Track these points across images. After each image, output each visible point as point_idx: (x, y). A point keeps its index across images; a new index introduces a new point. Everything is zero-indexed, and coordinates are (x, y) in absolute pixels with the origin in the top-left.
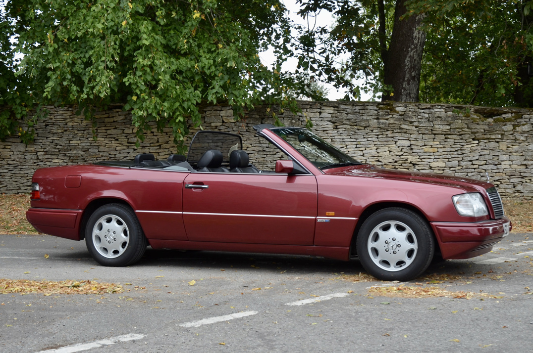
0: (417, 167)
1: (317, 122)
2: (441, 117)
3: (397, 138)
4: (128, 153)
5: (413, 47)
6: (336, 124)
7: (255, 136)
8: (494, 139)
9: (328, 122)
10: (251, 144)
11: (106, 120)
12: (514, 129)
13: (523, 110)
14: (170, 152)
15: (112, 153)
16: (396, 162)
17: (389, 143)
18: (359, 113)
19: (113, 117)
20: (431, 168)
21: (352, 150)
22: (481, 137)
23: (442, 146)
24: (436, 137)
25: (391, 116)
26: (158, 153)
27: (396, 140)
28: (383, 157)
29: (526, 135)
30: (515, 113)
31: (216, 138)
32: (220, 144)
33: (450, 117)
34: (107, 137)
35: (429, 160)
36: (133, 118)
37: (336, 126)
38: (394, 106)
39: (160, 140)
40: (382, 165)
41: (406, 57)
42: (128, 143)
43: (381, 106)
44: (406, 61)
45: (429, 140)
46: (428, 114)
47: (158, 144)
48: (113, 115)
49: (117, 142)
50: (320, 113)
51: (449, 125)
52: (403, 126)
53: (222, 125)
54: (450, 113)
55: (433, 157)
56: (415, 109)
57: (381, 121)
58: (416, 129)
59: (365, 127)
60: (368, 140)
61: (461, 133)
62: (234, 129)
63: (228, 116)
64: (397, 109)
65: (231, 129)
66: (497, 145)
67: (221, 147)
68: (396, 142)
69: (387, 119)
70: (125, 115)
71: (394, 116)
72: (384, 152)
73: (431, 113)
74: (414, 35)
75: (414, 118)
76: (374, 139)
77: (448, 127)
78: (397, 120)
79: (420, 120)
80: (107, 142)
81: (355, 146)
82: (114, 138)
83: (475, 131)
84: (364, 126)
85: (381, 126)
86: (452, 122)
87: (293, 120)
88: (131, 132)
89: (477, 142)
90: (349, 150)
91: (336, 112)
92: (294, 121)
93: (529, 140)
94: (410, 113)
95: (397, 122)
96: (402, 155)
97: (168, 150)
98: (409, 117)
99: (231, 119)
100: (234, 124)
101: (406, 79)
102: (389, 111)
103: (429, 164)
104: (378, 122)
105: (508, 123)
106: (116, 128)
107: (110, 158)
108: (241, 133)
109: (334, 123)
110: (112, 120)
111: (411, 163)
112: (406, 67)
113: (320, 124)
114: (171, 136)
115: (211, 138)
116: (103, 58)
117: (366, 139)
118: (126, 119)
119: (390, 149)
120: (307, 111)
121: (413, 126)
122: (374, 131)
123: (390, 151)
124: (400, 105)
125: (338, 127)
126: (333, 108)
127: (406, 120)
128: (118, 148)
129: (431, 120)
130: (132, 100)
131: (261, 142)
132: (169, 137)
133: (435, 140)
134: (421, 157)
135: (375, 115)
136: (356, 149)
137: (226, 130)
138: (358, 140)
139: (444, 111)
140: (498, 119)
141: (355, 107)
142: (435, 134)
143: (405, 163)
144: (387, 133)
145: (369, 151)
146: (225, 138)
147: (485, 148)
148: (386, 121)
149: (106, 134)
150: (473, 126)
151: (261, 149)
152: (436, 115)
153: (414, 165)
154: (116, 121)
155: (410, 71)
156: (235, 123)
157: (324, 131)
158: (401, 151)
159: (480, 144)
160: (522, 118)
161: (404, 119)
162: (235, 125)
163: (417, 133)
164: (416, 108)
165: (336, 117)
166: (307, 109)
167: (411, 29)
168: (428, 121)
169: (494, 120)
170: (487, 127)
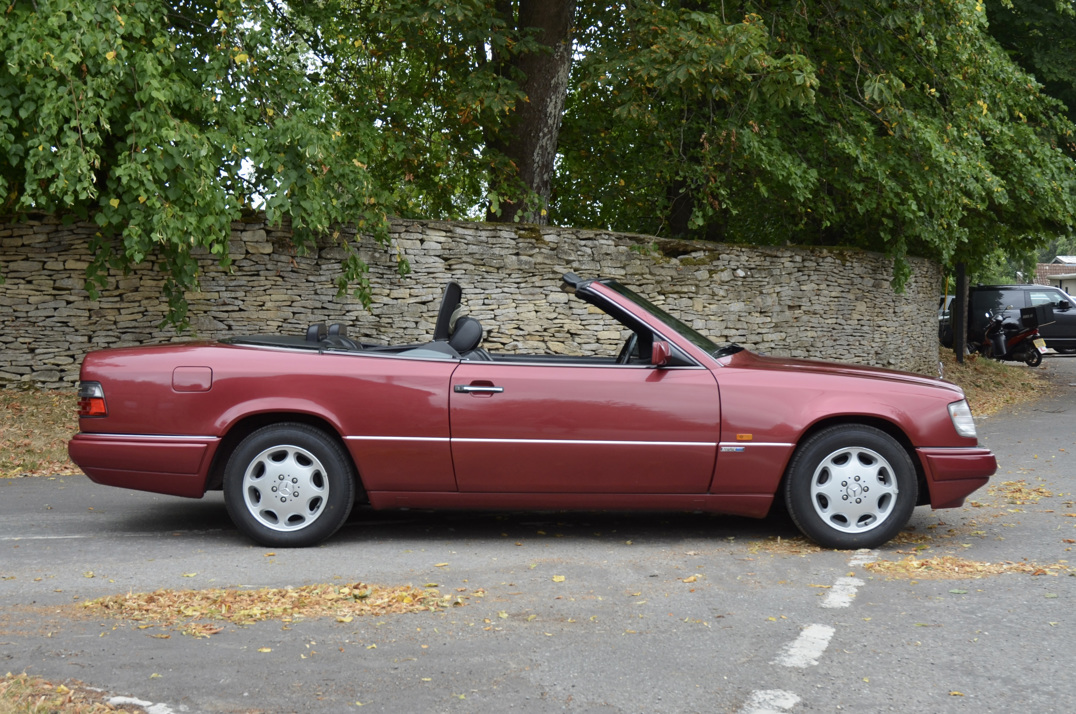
0: (577, 340)
1: (417, 258)
2: (610, 254)
3: (549, 288)
4: (55, 309)
5: (546, 130)
6: (450, 262)
7: (307, 281)
8: (686, 293)
9: (437, 259)
10: (300, 296)
11: (7, 242)
12: (711, 277)
13: (721, 247)
14: (142, 309)
15: (19, 308)
16: (545, 330)
17: (536, 297)
18: (487, 243)
19: (21, 236)
20: (598, 341)
21: (477, 308)
22: (670, 289)
25: (537, 250)
26: (119, 309)
27: (546, 292)
28: (526, 322)
29: (726, 287)
30: (709, 250)
31: (234, 283)
32: (241, 294)
33: (622, 254)
34: (9, 275)
35: (596, 328)
36: (126, 243)
37: (450, 265)
38: (542, 232)
39: (121, 285)
40: (523, 336)
41: (535, 148)
42: (54, 289)
43: (522, 232)
44: (535, 154)
46: (592, 248)
47: (117, 293)
48: (21, 233)
49: (31, 287)
50: (422, 241)
51: (623, 268)
52: (558, 268)
53: (245, 258)
54: (622, 248)
55: (602, 322)
56: (572, 239)
57: (523, 258)
59: (498, 269)
60: (503, 292)
61: (641, 282)
62: (269, 267)
63: (257, 242)
65: (263, 267)
66: (690, 302)
67: (243, 301)
68: (546, 295)
69: (530, 256)
70: (48, 234)
71: (543, 250)
72: (527, 311)
73: (595, 247)
74: (549, 110)
75: (572, 255)
76: (513, 290)
77: (623, 272)
78: (547, 258)
79: (581, 258)
80: (9, 287)
81: (481, 302)
82: (23, 279)
83: (660, 278)
84: (497, 266)
85: (523, 267)
86: (627, 262)
87: (375, 252)
88: (61, 267)
89: (663, 297)
90: (472, 308)
91: (450, 240)
92: (377, 255)
93: (731, 296)
94: (566, 246)
95: (547, 261)
96: (556, 318)
97: (138, 304)
98: (566, 253)
99: (263, 247)
100: (267, 257)
101: (535, 185)
102: (534, 241)
103: (596, 333)
104: (519, 260)
105: (702, 267)
106: (27, 259)
107: (17, 318)
108: (281, 274)
109: (446, 260)
110: (19, 242)
111: (568, 332)
112: (536, 165)
113: (423, 260)
114: (144, 278)
115: (223, 283)
116: (74, 123)
117: (500, 290)
118: (49, 241)
119: (537, 309)
120: (400, 237)
121: (571, 268)
122: (512, 276)
123: (537, 312)
124: (549, 232)
125: (454, 267)
126: (444, 234)
127: (560, 258)
128: (31, 300)
129: (596, 259)
130: (109, 206)
131: (318, 291)
132: (141, 279)
134: (584, 323)
135: (513, 248)
136: (484, 307)
137: (253, 268)
138: (487, 292)
139: (613, 243)
140: (687, 259)
141: (480, 233)
143: (559, 332)
144: (534, 279)
145: (504, 311)
146: (251, 284)
147: (675, 307)
148: (531, 259)
149: (6, 270)
150: (658, 271)
151: (319, 305)
152: (603, 251)
153: (572, 334)
154: (29, 245)
155: (541, 172)
156: (269, 255)
157: (429, 273)
158: (554, 311)
159: (669, 300)
160: (719, 259)
161: (557, 256)
162: (270, 260)
164: (574, 237)
165: (450, 250)
166: (400, 233)
167: (543, 100)
168: (593, 260)
169: (681, 261)
170: (674, 273)
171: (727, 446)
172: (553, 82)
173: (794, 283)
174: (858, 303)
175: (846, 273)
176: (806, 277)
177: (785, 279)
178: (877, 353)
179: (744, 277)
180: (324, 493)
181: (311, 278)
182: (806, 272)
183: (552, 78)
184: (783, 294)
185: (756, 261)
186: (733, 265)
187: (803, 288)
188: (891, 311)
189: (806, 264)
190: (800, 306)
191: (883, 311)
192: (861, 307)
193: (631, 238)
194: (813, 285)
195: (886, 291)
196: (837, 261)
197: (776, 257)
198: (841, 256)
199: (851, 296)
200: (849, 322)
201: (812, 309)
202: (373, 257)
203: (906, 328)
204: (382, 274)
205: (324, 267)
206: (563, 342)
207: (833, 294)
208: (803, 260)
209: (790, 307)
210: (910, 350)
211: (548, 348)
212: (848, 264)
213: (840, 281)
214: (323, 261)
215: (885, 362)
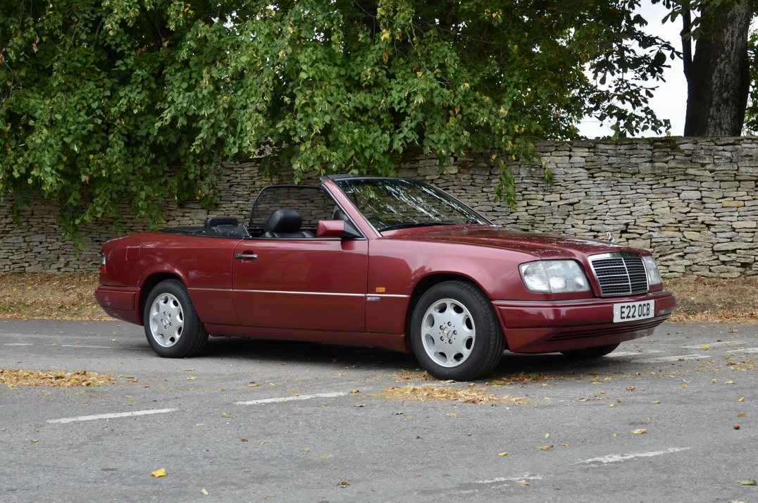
0: (713, 229)
1: (565, 170)
2: (751, 156)
3: (680, 188)
5: (723, 56)
6: (592, 171)
7: (483, 192)
9: (581, 170)
10: (477, 203)
16: (680, 222)
17: (669, 196)
18: (625, 154)
20: (734, 229)
21: (615, 206)
23: (750, 198)
24: (741, 186)
25: (672, 157)
27: (678, 191)
28: (661, 216)
34: (301, 198)
35: (730, 219)
37: (593, 174)
38: (677, 143)
40: (659, 227)
41: (713, 71)
43: (658, 143)
44: (713, 77)
45: (730, 190)
46: (731, 152)
49: (312, 204)
50: (570, 157)
52: (690, 171)
53: (440, 178)
55: (737, 214)
56: (709, 146)
57: (657, 164)
58: (709, 174)
59: (633, 174)
60: (637, 193)
62: (455, 183)
64: (682, 147)
65: (451, 183)
68: (679, 194)
69: (667, 162)
71: (677, 157)
72: (661, 207)
73: (736, 150)
75: (708, 159)
76: (646, 191)
78: (680, 163)
79: (716, 161)
80: (301, 205)
81: (618, 201)
82: (309, 199)
84: (632, 172)
85: (657, 171)
87: (532, 167)
90: (611, 207)
91: (593, 154)
92: (533, 170)
94: (702, 152)
95: (680, 166)
96: (689, 212)
98: (700, 158)
99: (451, 170)
100: (454, 176)
101: (714, 103)
102: (669, 150)
103: (730, 223)
104: (652, 167)
108: (463, 187)
109: (588, 169)
111: (703, 223)
112: (714, 86)
113: (570, 171)
117: (634, 191)
119: (670, 204)
120: (551, 155)
121: (705, 170)
122: (646, 179)
123: (671, 208)
124: (685, 141)
125: (595, 175)
126: (587, 150)
127: (695, 163)
128: (313, 212)
129: (734, 161)
130: (300, 151)
131: (490, 199)
133: (739, 189)
134: (717, 215)
135: (648, 157)
136: (620, 205)
137: (445, 185)
138: (622, 193)
141: (619, 147)
142: (740, 181)
143: (693, 223)
144: (665, 181)
145: (639, 208)
148: (665, 164)
149: (299, 195)
151: (491, 209)
152: (744, 154)
153: (708, 225)
155: (720, 91)
156: (455, 174)
157: (576, 181)
158: (688, 206)
161: (691, 161)
162: (456, 178)
163: (712, 179)
164: (712, 144)
165: (592, 162)
166: (551, 152)
167: (720, 31)
168: (731, 162)
171: (371, 297)
172: (729, 14)
181: (485, 190)
183: (728, 11)
202: (530, 171)
204: (537, 184)
205: (493, 181)
206: (699, 232)
211: (684, 237)
214: (493, 176)
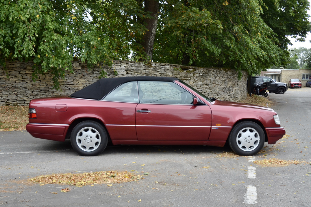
0: (160, 92)
1: (119, 70)
2: (169, 70)
4: (23, 84)
5: (151, 37)
6: (128, 72)
7: (90, 77)
8: (188, 80)
9: (124, 71)
10: (88, 80)
11: (10, 66)
12: (194, 75)
13: (196, 68)
14: (46, 84)
15: (13, 84)
16: (152, 90)
18: (137, 66)
19: (13, 65)
20: (166, 92)
22: (184, 79)
25: (150, 68)
26: (40, 84)
29: (197, 78)
30: (193, 69)
31: (71, 77)
32: (72, 80)
33: (172, 69)
34: (10, 75)
35: (165, 89)
37: (127, 72)
38: (151, 64)
39: (41, 78)
40: (146, 91)
42: (22, 79)
43: (146, 64)
44: (149, 43)
47: (39, 80)
48: (13, 64)
49: (16, 78)
50: (120, 66)
51: (172, 73)
52: (155, 73)
53: (74, 71)
55: (167, 88)
58: (160, 75)
59: (140, 73)
61: (176, 77)
62: (80, 73)
63: (77, 66)
65: (78, 73)
66: (189, 82)
67: (73, 82)
69: (148, 70)
70: (21, 64)
73: (165, 68)
74: (152, 32)
75: (159, 70)
77: (172, 74)
79: (161, 71)
80: (10, 78)
82: (14, 76)
83: (181, 76)
85: (147, 73)
88: (24, 73)
91: (128, 66)
92: (108, 70)
93: (199, 80)
94: (158, 67)
95: (153, 71)
97: (45, 83)
98: (157, 69)
99: (78, 68)
100: (79, 70)
101: (149, 51)
102: (149, 66)
104: (145, 71)
105: (192, 73)
106: (15, 71)
107: (13, 86)
108: (83, 75)
109: (126, 71)
110: (13, 66)
111: (158, 90)
112: (149, 46)
113: (120, 71)
114: (47, 76)
115: (68, 77)
116: (28, 35)
118: (21, 66)
120: (114, 65)
121: (159, 73)
122: (144, 75)
123: (150, 85)
124: (153, 64)
125: (129, 73)
126: (126, 64)
128: (16, 82)
129: (165, 71)
130: (37, 58)
131: (93, 79)
132: (46, 76)
134: (162, 88)
135: (144, 68)
137: (76, 73)
139: (169, 67)
140: (188, 71)
141: (135, 64)
143: (155, 90)
146: (75, 77)
148: (148, 71)
149: (10, 74)
150: (181, 74)
152: (167, 69)
154: (16, 67)
155: (150, 48)
156: (80, 69)
157: (122, 74)
160: (196, 71)
161: (155, 70)
164: (159, 65)
165: (127, 68)
166: (114, 64)
167: (151, 29)
169: (186, 71)
170: (185, 74)
171: (214, 127)
172: (153, 24)
173: (214, 77)
174: (229, 82)
175: (226, 75)
176: (217, 76)
177: (212, 76)
178: (233, 95)
179: (202, 76)
180: (99, 141)
182: (217, 74)
184: (211, 80)
185: (205, 71)
186: (199, 72)
187: (216, 78)
188: (237, 84)
189: (217, 72)
190: (215, 83)
191: (235, 84)
192: (230, 83)
193: (174, 65)
194: (219, 78)
195: (236, 79)
196: (224, 72)
197: (210, 70)
198: (225, 70)
199: (227, 80)
200: (227, 87)
201: (218, 84)
202: (107, 70)
203: (240, 88)
204: (110, 75)
205: (94, 73)
206: (157, 93)
207: (223, 80)
208: (216, 71)
209: (213, 83)
210: (241, 94)
211: (153, 94)
212: (227, 72)
213: (225, 76)
214: (94, 71)
215: (235, 97)
